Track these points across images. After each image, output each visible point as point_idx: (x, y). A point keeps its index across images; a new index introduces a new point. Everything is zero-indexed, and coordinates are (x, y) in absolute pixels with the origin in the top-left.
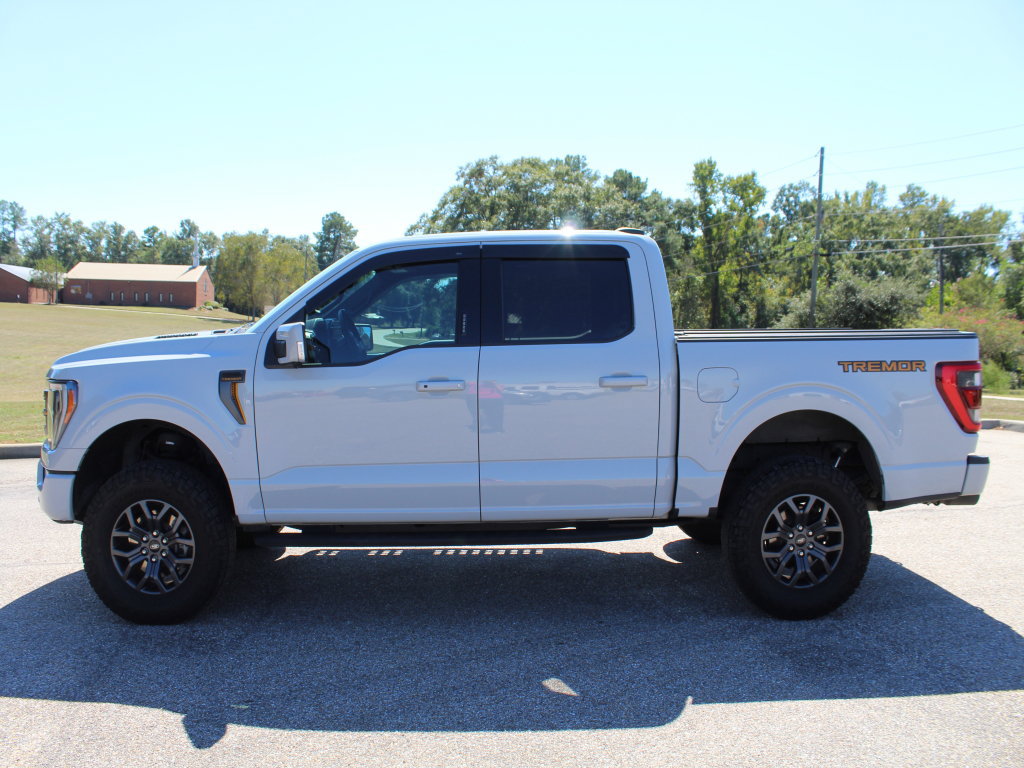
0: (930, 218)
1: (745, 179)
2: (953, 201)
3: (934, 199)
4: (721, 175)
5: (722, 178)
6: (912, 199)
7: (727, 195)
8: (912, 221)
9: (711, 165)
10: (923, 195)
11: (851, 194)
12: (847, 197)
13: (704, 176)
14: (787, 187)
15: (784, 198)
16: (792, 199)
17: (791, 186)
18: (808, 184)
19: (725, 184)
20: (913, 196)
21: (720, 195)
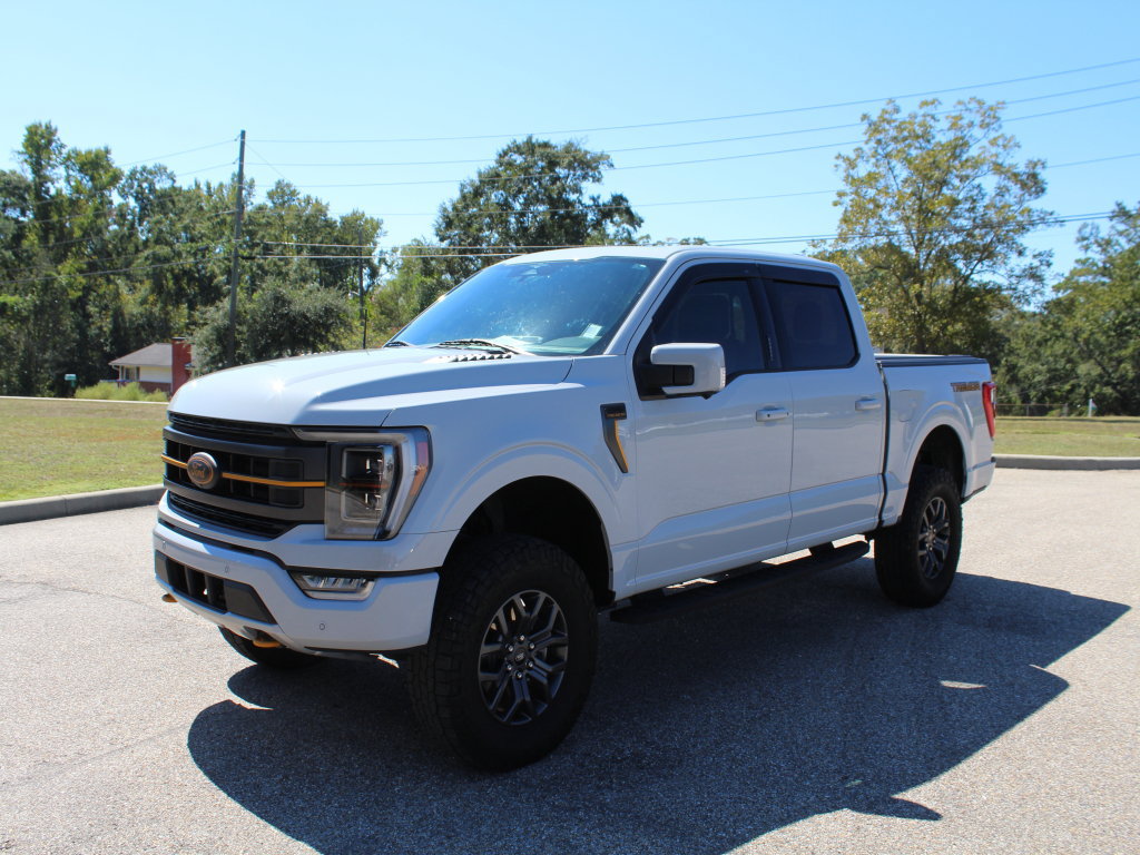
0: (307, 221)
1: (97, 156)
2: (328, 204)
3: (308, 201)
4: (62, 146)
5: (64, 151)
6: (282, 197)
7: (71, 172)
8: (288, 222)
9: (50, 133)
10: (293, 193)
11: (214, 185)
12: (209, 187)
13: (39, 144)
14: (139, 169)
15: (136, 183)
16: (145, 185)
17: (144, 169)
18: (165, 169)
19: (68, 158)
20: (282, 193)
21: (61, 171)
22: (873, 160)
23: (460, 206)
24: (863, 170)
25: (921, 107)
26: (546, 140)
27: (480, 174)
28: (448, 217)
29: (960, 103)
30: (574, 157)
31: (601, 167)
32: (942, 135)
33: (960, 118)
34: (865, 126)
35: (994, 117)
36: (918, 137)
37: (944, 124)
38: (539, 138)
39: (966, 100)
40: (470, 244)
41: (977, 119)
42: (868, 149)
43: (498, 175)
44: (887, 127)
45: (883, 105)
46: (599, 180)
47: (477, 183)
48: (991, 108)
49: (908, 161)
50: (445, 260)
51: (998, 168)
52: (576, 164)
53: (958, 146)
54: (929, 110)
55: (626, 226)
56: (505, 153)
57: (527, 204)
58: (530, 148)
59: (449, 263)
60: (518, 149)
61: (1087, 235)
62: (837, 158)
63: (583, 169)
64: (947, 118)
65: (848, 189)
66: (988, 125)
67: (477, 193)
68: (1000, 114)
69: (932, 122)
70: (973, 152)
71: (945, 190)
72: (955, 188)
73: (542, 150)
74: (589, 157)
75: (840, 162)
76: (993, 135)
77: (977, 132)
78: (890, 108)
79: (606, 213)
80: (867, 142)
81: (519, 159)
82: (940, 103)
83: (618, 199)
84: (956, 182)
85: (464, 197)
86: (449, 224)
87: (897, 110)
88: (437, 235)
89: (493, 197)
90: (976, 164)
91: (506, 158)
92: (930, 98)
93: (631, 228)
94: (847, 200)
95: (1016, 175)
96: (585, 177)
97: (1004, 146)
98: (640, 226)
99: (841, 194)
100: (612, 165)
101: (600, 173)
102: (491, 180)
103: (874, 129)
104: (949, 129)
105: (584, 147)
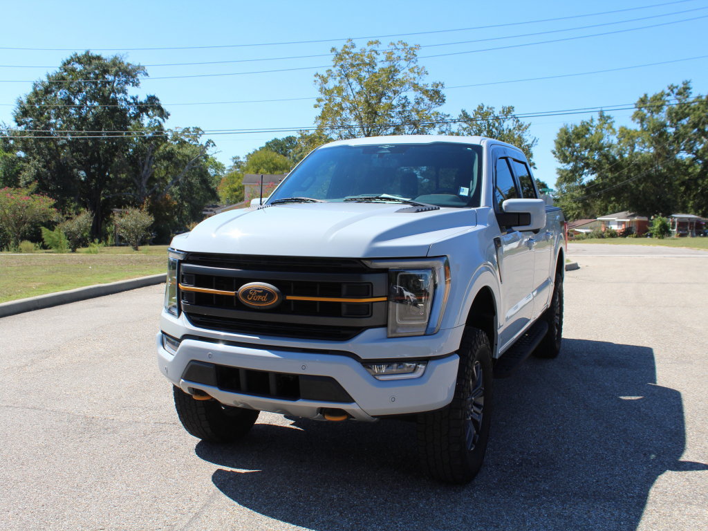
22: (338, 78)
23: (34, 100)
24: (331, 84)
25: (368, 44)
26: (98, 54)
27: (48, 77)
28: (24, 108)
29: (392, 44)
30: (119, 68)
31: (140, 76)
32: (381, 64)
33: (392, 53)
34: (333, 56)
35: (414, 54)
36: (366, 64)
37: (382, 57)
38: (95, 53)
39: (396, 42)
40: (43, 129)
41: (403, 55)
42: (335, 70)
43: (63, 78)
44: (347, 57)
45: (345, 42)
46: (137, 85)
47: (47, 83)
48: (411, 48)
49: (360, 80)
50: (22, 139)
51: (416, 87)
52: (120, 73)
53: (392, 72)
54: (374, 47)
55: (157, 118)
56: (69, 62)
57: (84, 100)
58: (88, 59)
59: (25, 142)
60: (79, 61)
61: (444, 130)
62: (315, 76)
63: (125, 77)
64: (384, 53)
65: (322, 96)
66: (410, 59)
67: (47, 91)
68: (417, 52)
69: (375, 55)
70: (400, 76)
71: (383, 100)
72: (390, 98)
73: (97, 62)
74: (130, 67)
75: (317, 78)
76: (412, 65)
77: (403, 63)
78: (349, 44)
79: (142, 108)
80: (334, 66)
81: (79, 67)
82: (380, 43)
83: (152, 100)
84: (390, 94)
85: (36, 93)
86: (25, 113)
87: (353, 46)
88: (16, 121)
89: (59, 94)
90: (402, 84)
91: (70, 66)
92: (374, 40)
93: (160, 120)
94: (322, 103)
95: (427, 91)
96: (126, 83)
97: (418, 73)
98: (167, 118)
99: (319, 100)
100: (147, 74)
101: (138, 80)
102: (58, 82)
103: (340, 57)
104: (387, 61)
105: (126, 61)
